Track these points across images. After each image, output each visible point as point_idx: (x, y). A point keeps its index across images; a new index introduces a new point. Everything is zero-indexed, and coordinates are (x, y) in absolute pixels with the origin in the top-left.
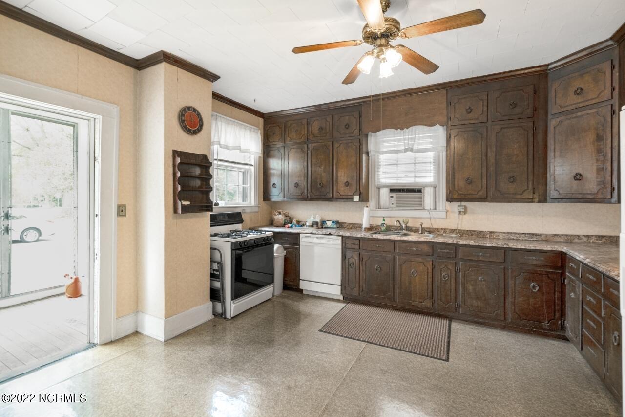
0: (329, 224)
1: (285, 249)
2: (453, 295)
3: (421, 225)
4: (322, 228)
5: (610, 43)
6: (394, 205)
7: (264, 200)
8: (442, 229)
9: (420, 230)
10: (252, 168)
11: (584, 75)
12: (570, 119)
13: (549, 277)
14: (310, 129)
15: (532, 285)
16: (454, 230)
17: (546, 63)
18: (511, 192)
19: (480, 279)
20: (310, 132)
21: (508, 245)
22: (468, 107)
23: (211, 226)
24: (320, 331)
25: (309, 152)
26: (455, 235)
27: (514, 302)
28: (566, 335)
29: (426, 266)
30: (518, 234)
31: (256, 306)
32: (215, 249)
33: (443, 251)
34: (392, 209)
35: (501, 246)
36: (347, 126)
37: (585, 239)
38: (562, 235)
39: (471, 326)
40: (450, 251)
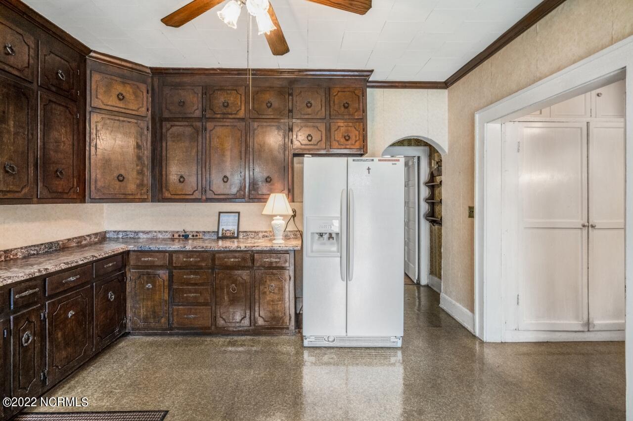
5: (149, 71)
13: (118, 281)
17: (92, 48)
18: (60, 191)
22: (8, 44)
27: (98, 324)
28: (127, 330)
40: (34, 290)
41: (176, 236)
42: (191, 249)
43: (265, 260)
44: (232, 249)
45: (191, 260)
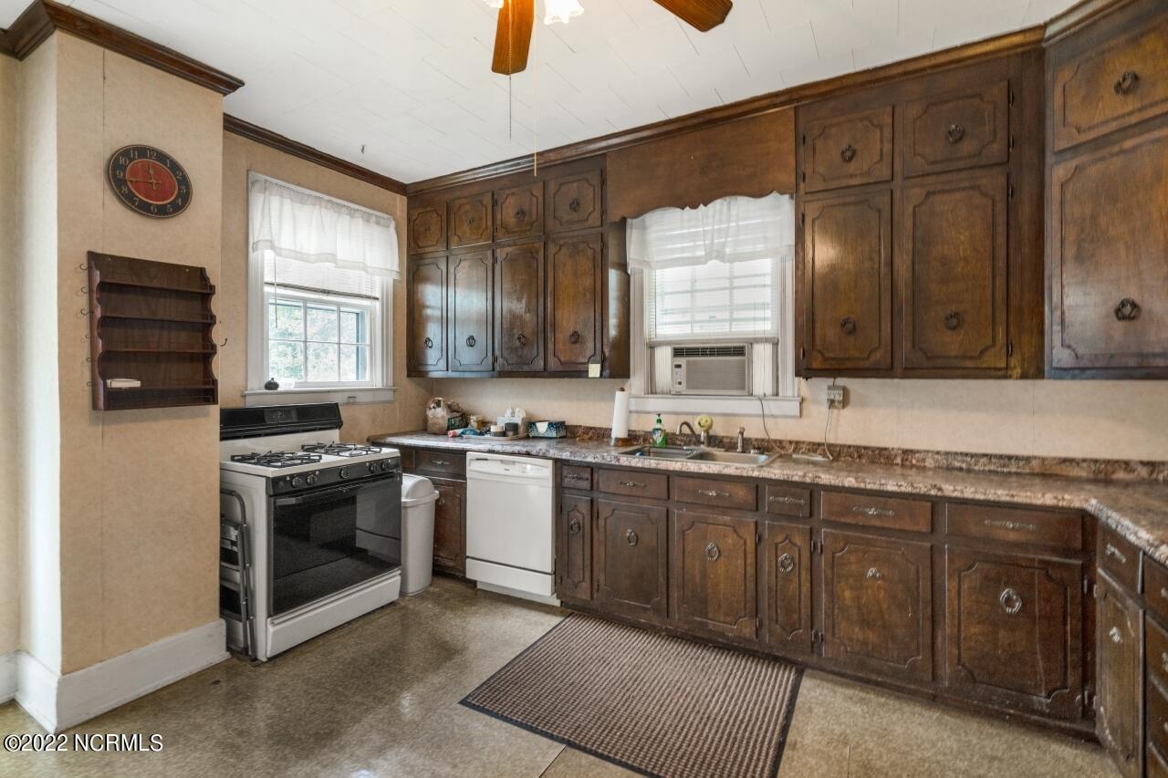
0: (542, 428)
1: (436, 485)
2: (805, 611)
3: (742, 433)
4: (528, 437)
6: (684, 385)
7: (409, 375)
8: (791, 442)
9: (740, 444)
10: (377, 304)
11: (1143, 39)
12: (1102, 159)
13: (1048, 576)
14: (499, 217)
15: (1004, 594)
16: (819, 444)
17: (1040, 20)
18: (953, 354)
19: (870, 574)
20: (499, 222)
21: (940, 489)
22: (844, 147)
23: (222, 439)
24: (464, 702)
25: (498, 267)
26: (819, 458)
27: (959, 638)
28: (1097, 732)
29: (740, 537)
30: (972, 456)
31: (349, 623)
32: (232, 493)
33: (781, 499)
34: (679, 394)
35: (923, 490)
36: (575, 206)
37: (1144, 472)
38: (1084, 460)
39: (850, 692)
40: (797, 501)
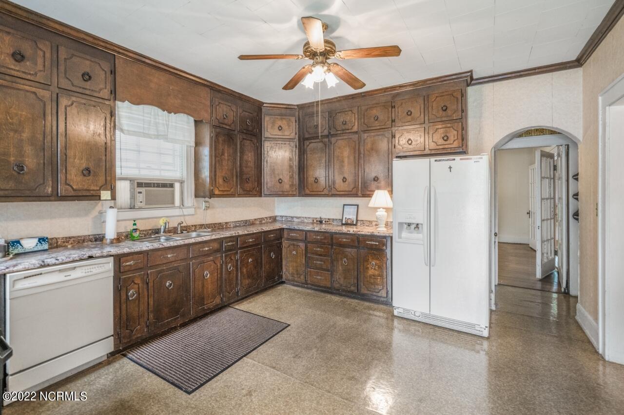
0: (29, 245)
2: (234, 282)
3: (179, 225)
5: (296, 107)
6: (143, 203)
9: (179, 229)
11: (283, 120)
13: (277, 246)
16: (202, 225)
18: (248, 190)
19: (250, 261)
27: (265, 270)
28: (283, 280)
29: (215, 264)
30: (240, 221)
34: (139, 208)
36: (87, 77)
37: (266, 219)
40: (233, 243)
41: (315, 221)
42: (318, 230)
43: (367, 242)
44: (344, 232)
45: (318, 237)
